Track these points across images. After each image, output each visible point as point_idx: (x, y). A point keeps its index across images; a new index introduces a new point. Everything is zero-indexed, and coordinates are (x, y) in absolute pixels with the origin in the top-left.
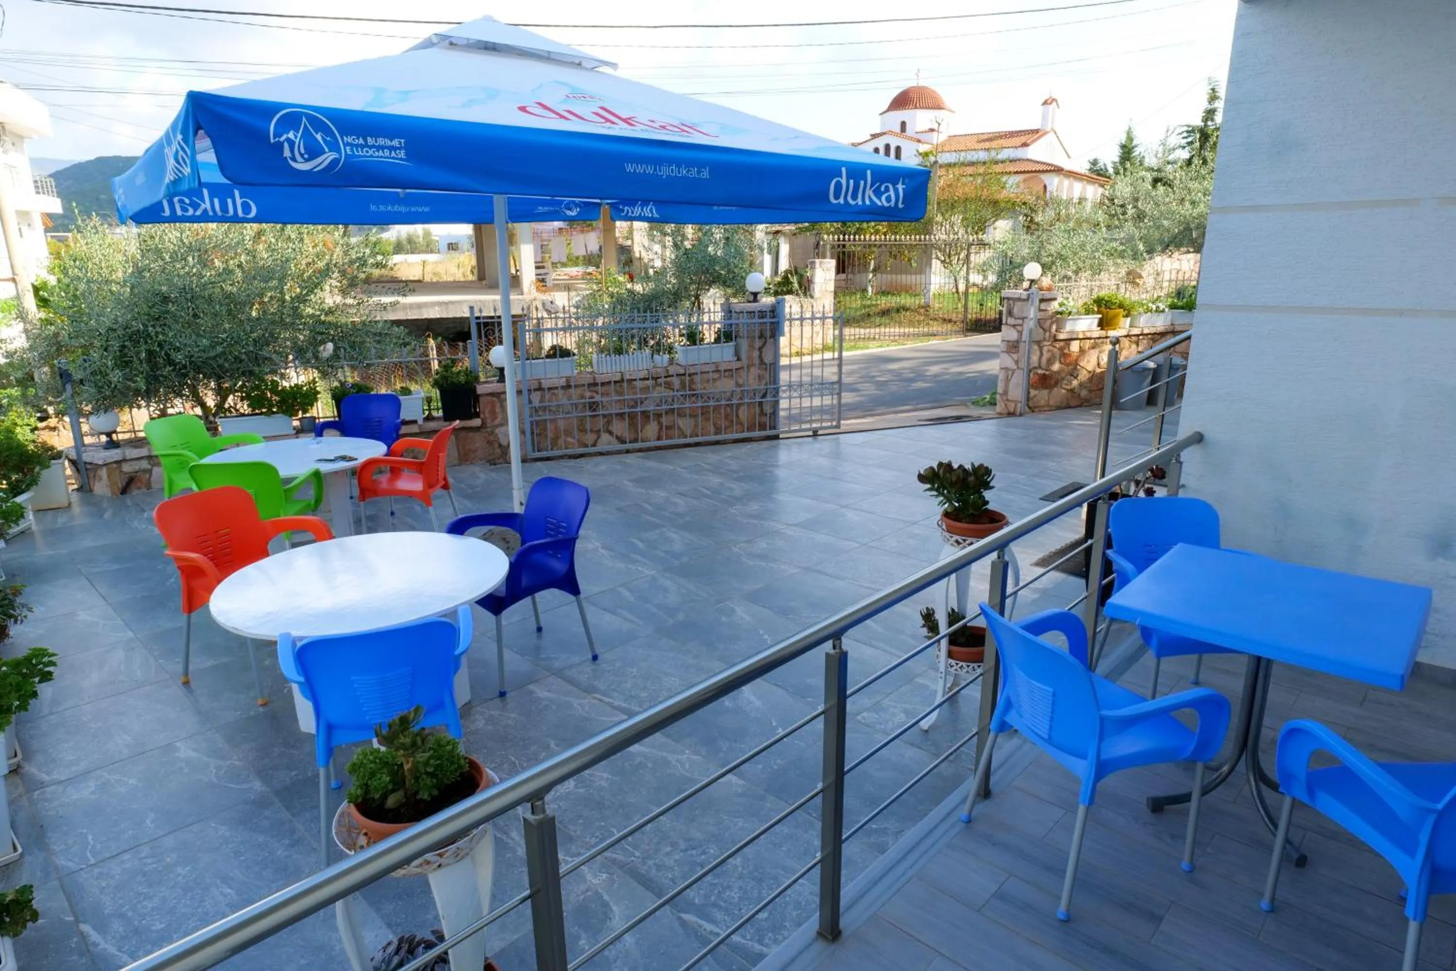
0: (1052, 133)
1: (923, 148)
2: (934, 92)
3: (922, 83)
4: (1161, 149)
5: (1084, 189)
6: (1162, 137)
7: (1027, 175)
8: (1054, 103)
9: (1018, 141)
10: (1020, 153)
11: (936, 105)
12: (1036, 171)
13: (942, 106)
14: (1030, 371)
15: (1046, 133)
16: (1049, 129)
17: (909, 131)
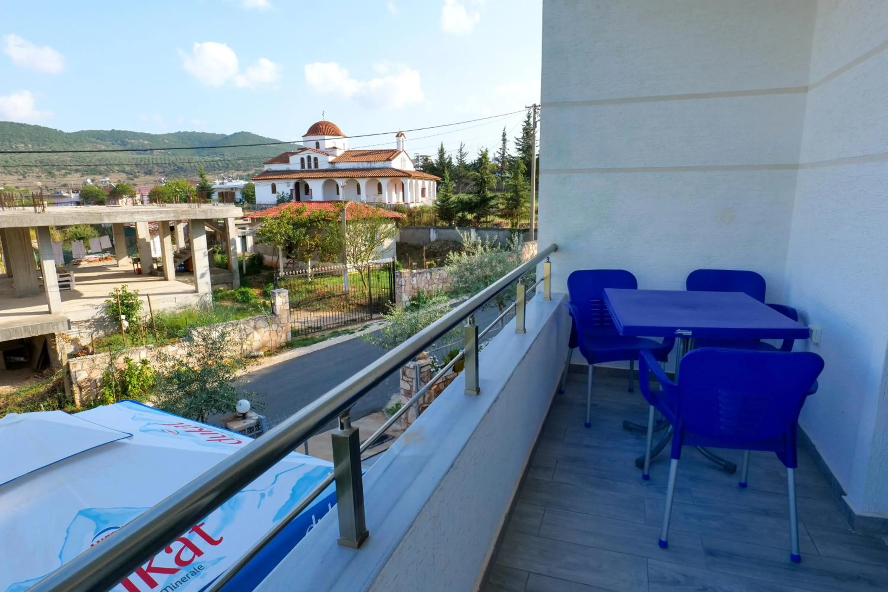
0: (403, 152)
1: (331, 159)
2: (334, 125)
3: (326, 120)
4: (459, 154)
5: (423, 184)
6: (459, 148)
7: (392, 178)
8: (403, 136)
9: (385, 156)
10: (387, 164)
11: (335, 132)
12: (397, 176)
13: (340, 134)
14: (419, 407)
15: (400, 152)
16: (401, 150)
17: (321, 148)
